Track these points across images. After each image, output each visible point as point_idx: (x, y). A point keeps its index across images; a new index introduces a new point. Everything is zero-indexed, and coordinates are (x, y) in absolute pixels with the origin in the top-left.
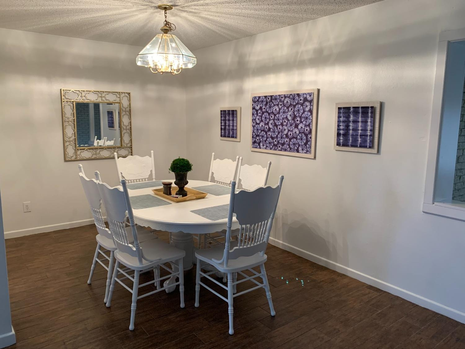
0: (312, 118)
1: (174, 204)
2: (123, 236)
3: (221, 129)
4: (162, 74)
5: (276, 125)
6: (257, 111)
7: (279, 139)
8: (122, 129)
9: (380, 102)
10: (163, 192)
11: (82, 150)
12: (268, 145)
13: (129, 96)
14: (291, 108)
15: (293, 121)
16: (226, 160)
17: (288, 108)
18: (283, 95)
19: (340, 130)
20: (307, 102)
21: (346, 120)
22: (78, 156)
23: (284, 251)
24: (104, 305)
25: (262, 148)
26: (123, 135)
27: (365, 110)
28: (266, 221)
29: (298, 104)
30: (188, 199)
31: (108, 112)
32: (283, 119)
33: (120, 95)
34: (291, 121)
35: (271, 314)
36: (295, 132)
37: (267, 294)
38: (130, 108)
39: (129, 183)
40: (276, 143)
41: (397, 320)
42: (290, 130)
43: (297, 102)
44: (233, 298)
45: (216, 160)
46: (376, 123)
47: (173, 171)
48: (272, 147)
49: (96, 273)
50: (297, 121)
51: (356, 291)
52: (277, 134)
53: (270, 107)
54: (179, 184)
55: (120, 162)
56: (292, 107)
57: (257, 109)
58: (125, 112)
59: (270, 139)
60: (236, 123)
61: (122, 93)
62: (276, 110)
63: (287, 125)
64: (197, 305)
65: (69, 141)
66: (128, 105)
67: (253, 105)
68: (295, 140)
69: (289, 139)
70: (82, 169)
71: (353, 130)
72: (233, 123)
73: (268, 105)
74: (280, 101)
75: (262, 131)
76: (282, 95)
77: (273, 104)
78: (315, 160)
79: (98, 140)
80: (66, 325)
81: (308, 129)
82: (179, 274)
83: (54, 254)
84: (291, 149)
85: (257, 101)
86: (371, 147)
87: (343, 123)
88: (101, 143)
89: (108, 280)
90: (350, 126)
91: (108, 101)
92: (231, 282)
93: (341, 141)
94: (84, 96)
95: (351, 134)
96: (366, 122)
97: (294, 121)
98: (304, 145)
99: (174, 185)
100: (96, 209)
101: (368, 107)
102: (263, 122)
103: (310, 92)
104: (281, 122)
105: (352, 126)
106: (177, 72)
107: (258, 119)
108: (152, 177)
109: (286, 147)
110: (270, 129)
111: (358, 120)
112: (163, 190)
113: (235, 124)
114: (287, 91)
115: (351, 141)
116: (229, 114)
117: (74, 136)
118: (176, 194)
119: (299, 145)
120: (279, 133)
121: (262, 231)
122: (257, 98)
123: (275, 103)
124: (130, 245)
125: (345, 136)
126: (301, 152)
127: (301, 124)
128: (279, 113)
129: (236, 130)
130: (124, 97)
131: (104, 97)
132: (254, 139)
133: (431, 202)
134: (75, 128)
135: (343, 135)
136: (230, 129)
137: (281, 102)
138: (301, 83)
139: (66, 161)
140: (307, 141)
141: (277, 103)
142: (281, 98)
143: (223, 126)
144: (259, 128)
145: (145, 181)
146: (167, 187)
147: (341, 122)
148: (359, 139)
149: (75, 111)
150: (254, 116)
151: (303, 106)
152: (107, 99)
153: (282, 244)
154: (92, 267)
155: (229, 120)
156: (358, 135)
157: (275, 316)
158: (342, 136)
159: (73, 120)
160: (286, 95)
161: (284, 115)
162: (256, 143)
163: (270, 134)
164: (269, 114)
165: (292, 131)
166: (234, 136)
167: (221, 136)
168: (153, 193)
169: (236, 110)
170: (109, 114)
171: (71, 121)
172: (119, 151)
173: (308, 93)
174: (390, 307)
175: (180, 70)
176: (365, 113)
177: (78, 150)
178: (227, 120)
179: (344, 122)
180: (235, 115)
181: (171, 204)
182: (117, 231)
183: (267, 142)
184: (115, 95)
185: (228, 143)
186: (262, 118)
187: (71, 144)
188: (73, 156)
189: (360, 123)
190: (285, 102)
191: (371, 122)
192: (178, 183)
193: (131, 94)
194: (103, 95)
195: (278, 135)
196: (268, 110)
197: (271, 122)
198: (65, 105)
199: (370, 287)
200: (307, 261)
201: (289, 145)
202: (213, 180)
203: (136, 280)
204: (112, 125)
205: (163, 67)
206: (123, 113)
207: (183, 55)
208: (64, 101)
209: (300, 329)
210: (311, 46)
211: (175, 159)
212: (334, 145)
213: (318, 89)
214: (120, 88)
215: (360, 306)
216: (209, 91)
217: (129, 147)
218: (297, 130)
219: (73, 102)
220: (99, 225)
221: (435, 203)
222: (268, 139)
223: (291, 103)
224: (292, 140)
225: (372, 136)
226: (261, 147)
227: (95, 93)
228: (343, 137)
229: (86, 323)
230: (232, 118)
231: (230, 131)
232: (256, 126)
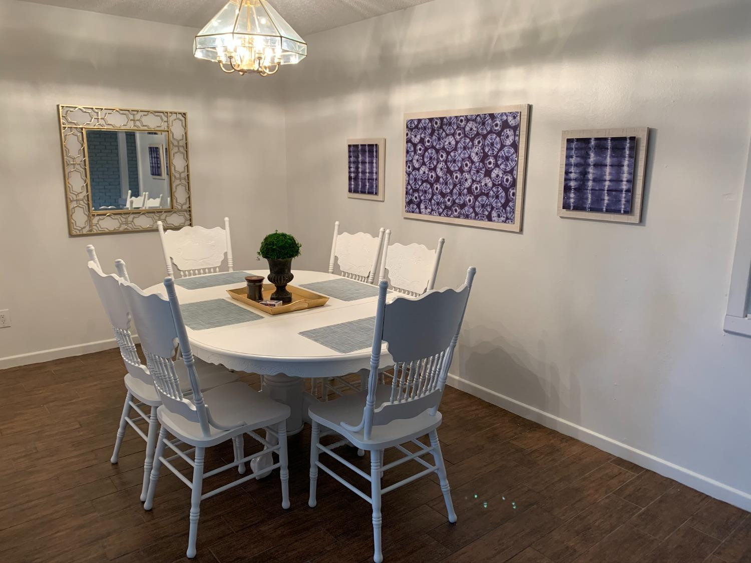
0: (516, 159)
1: (267, 318)
2: (171, 384)
3: (350, 178)
4: (243, 74)
5: (449, 172)
6: (415, 145)
7: (455, 197)
8: (173, 179)
9: (648, 128)
10: (246, 295)
11: (101, 217)
12: (434, 207)
13: (183, 119)
14: (478, 140)
15: (481, 164)
16: (361, 234)
17: (472, 140)
18: (463, 116)
19: (570, 180)
20: (508, 130)
21: (582, 161)
22: (94, 227)
23: (463, 395)
24: (140, 506)
25: (424, 212)
26: (174, 189)
27: (618, 143)
28: (442, 353)
29: (491, 132)
30: (294, 308)
31: (150, 148)
32: (463, 160)
33: (167, 117)
34: (477, 164)
35: (448, 518)
36: (486, 185)
37: (442, 483)
38: (186, 140)
39: (185, 275)
40: (449, 203)
41: (675, 527)
42: (475, 181)
43: (489, 129)
44: (382, 495)
45: (342, 235)
46: (639, 167)
47: (265, 256)
48: (442, 212)
49: (126, 441)
50: (490, 163)
51: (597, 470)
52: (451, 187)
53: (439, 139)
54: (277, 281)
55: (168, 237)
56: (480, 139)
57: (416, 142)
58: (177, 148)
59: (439, 196)
60: (377, 168)
61: (171, 113)
62: (450, 143)
63: (469, 172)
64: (312, 502)
65: (77, 200)
66: (183, 135)
67: (407, 135)
68: (485, 198)
69: (473, 197)
70: (94, 253)
71: (594, 180)
72: (372, 167)
73: (436, 134)
74: (458, 127)
75: (423, 182)
76: (461, 116)
77: (444, 133)
78: (521, 235)
79: (133, 198)
80: (66, 549)
81: (510, 179)
82: (278, 449)
83: (51, 404)
84: (476, 214)
85: (415, 128)
86: (629, 211)
87: (576, 168)
88: (137, 202)
89: (147, 460)
90: (589, 172)
91: (145, 128)
92: (377, 466)
93: (572, 200)
94: (101, 119)
95: (590, 188)
96: (620, 165)
97: (484, 163)
98: (502, 208)
99: (266, 282)
100: (121, 330)
101: (624, 139)
102: (426, 165)
103: (514, 111)
104: (460, 165)
105: (593, 174)
106: (270, 71)
107: (417, 160)
108: (228, 265)
109: (468, 211)
110: (438, 178)
111: (604, 162)
112: (247, 291)
113: (375, 169)
114: (470, 110)
115: (589, 201)
116: (364, 151)
117: (85, 192)
118: (272, 299)
119: (492, 208)
120: (455, 185)
121: (435, 372)
122: (416, 123)
123: (448, 132)
124: (185, 401)
125: (578, 191)
126: (497, 220)
127: (497, 169)
128: (455, 149)
129: (376, 179)
130: (175, 120)
131: (139, 120)
132: (410, 197)
133: (742, 313)
134: (86, 177)
135: (575, 189)
136: (366, 179)
137: (460, 130)
138: (496, 94)
139: (71, 235)
140: (508, 201)
141: (452, 131)
142: (459, 122)
143: (354, 172)
144: (418, 177)
145: (215, 271)
146: (255, 285)
147: (572, 165)
148: (606, 198)
149: (86, 145)
150: (410, 156)
151: (500, 137)
152: (144, 124)
153: (460, 382)
154: (118, 433)
155: (364, 163)
156: (604, 190)
157: (455, 522)
158: (572, 191)
159: (83, 163)
160: (469, 117)
161: (465, 154)
162: (413, 204)
163: (439, 187)
164: (437, 151)
165: (480, 182)
166: (373, 191)
167: (350, 191)
168: (229, 296)
169: (376, 145)
170: (151, 151)
171: (80, 164)
172: (167, 218)
173: (511, 113)
174: (661, 501)
175: (275, 69)
176: (618, 149)
177: (94, 215)
178: (360, 162)
179: (577, 165)
180: (375, 154)
181: (262, 317)
182: (160, 374)
183: (433, 201)
184: (159, 118)
185: (361, 204)
186: (423, 159)
187: (80, 205)
188: (84, 227)
189: (608, 167)
190: (467, 129)
191: (628, 166)
192: (275, 277)
193: (189, 116)
194: (138, 117)
195: (453, 189)
196: (435, 144)
197: (441, 165)
198: (66, 135)
199: (620, 462)
200: (505, 413)
201: (474, 208)
202: (337, 270)
203: (198, 464)
204: (158, 171)
205: (244, 60)
206: (174, 150)
207: (281, 37)
208: (65, 128)
209: (504, 550)
210: (518, 26)
211: (268, 234)
212: (558, 207)
213: (528, 105)
214: (167, 104)
215: (607, 501)
216: (327, 110)
217: (186, 211)
218: (490, 180)
219: (82, 129)
220: (127, 358)
221: (748, 315)
222: (435, 197)
223: (477, 131)
224: (480, 199)
225: (631, 191)
226: (422, 210)
227: (123, 114)
228: (575, 194)
229: (105, 544)
230: (370, 158)
231: (365, 182)
232: (413, 173)
